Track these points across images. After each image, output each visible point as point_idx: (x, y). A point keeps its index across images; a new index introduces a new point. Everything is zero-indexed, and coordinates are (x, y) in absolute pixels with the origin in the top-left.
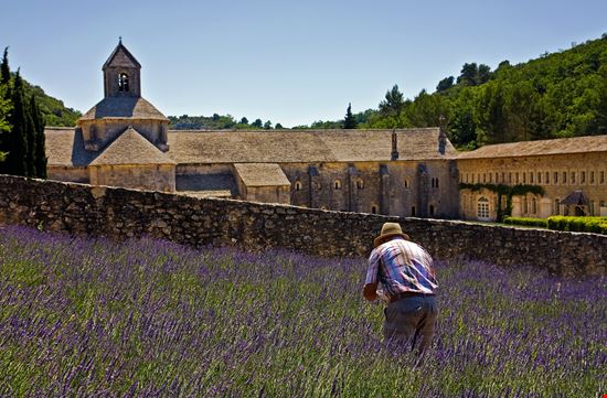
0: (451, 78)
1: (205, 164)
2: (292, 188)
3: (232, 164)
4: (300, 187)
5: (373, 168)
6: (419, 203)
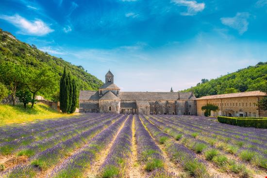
2: (151, 107)
3: (135, 100)
4: (154, 107)
5: (173, 102)
6: (186, 111)
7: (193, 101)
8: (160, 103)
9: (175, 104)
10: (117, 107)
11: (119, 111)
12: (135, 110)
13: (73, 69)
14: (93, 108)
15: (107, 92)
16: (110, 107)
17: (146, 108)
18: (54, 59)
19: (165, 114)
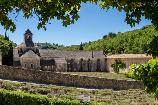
0: (106, 35)
1: (47, 58)
2: (68, 64)
3: (54, 58)
5: (87, 59)
6: (98, 68)
7: (104, 59)
8: (75, 60)
9: (89, 61)
10: (38, 64)
12: (54, 67)
16: (32, 64)
17: (64, 65)
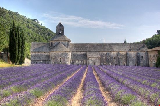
2: (101, 58)
3: (86, 52)
4: (104, 58)
6: (137, 63)
7: (145, 53)
9: (126, 55)
10: (67, 58)
11: (69, 62)
12: (86, 62)
13: (28, 22)
14: (44, 59)
15: (58, 44)
17: (97, 59)
18: (10, 13)
19: (116, 65)
